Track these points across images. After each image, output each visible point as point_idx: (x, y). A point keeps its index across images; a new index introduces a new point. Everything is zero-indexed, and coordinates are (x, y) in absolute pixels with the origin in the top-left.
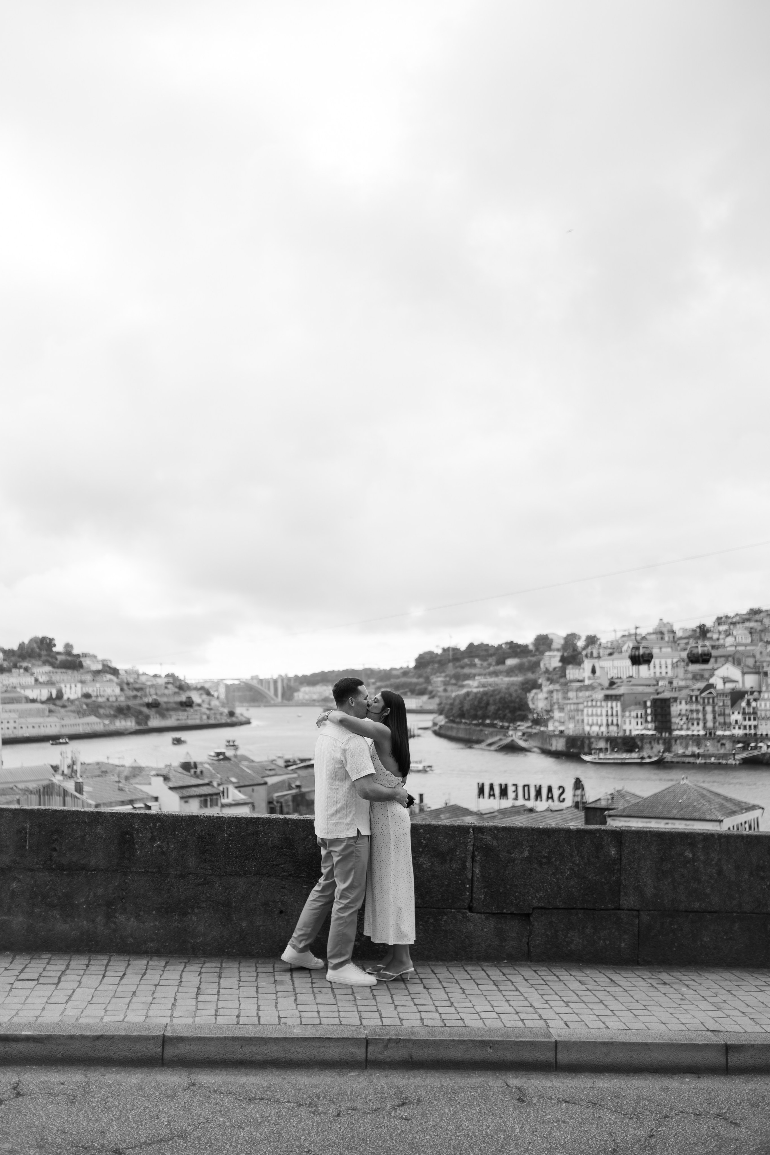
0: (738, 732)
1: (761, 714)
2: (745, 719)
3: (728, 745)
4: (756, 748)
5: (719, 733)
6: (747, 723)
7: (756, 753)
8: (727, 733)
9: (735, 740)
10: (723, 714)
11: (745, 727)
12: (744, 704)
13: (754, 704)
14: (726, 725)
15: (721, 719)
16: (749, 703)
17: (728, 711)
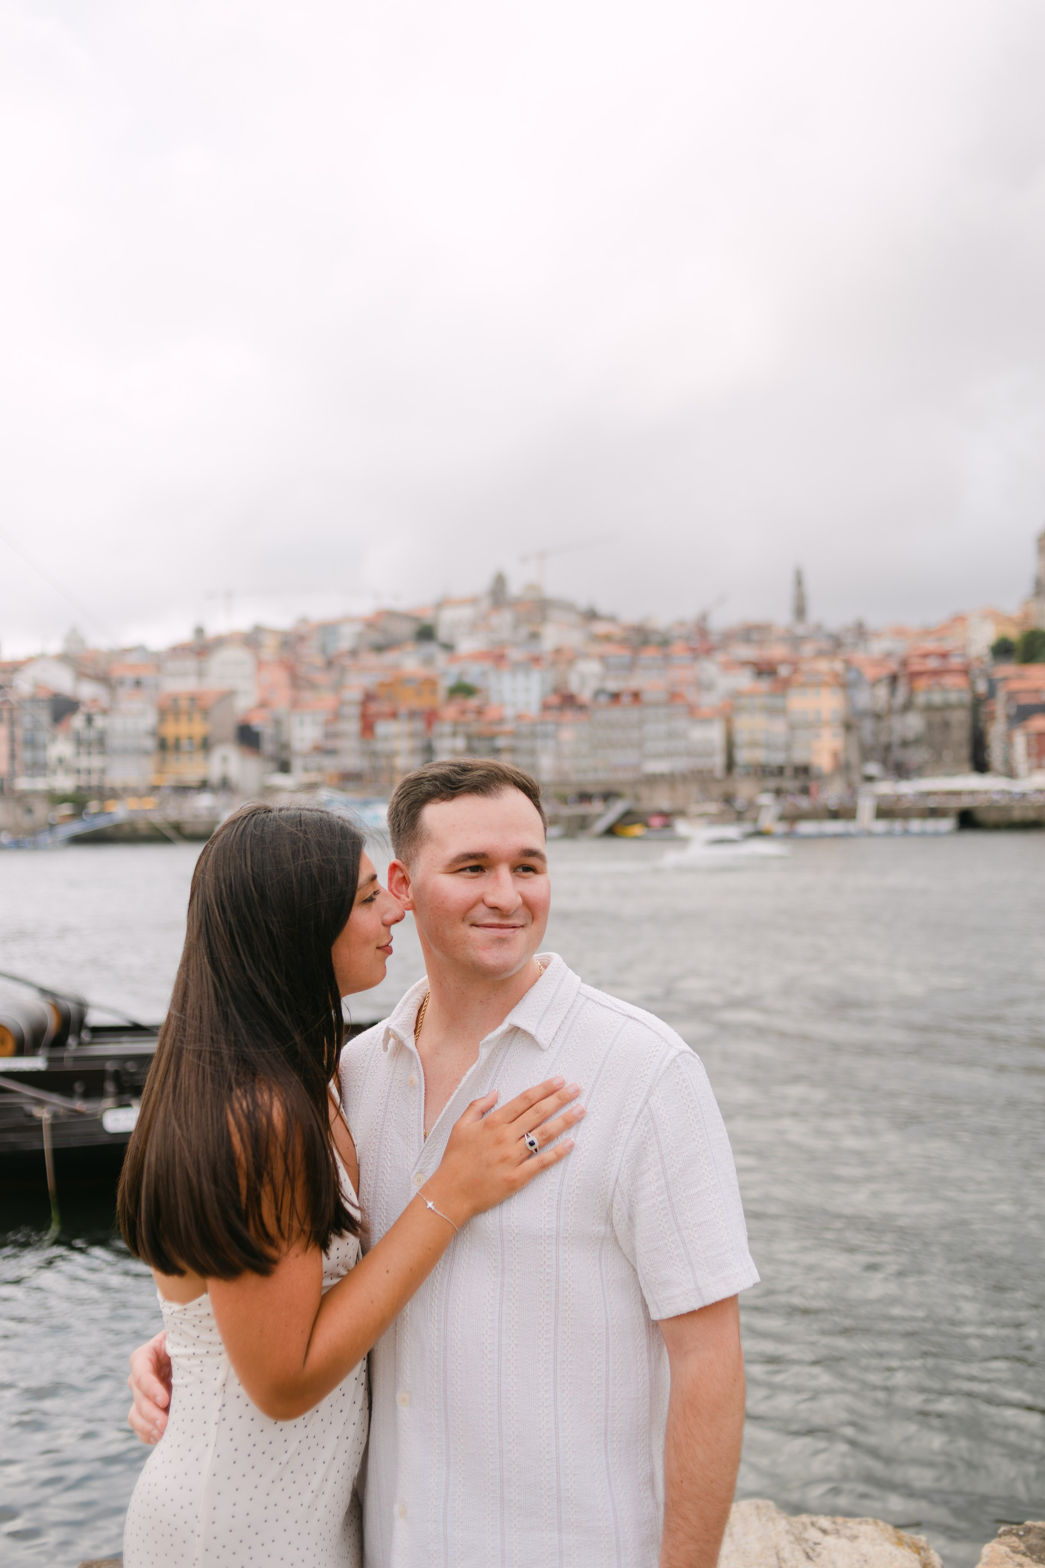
0: (65, 783)
1: (114, 742)
2: (78, 754)
3: (42, 811)
4: (101, 813)
5: (23, 783)
6: (84, 762)
7: (101, 823)
8: (40, 784)
9: (55, 799)
10: (32, 744)
11: (78, 771)
12: (77, 722)
13: (100, 722)
14: (38, 768)
15: (26, 755)
16: (89, 720)
17: (43, 736)
